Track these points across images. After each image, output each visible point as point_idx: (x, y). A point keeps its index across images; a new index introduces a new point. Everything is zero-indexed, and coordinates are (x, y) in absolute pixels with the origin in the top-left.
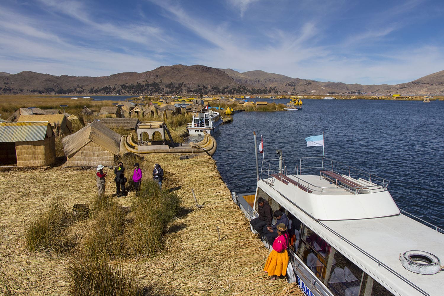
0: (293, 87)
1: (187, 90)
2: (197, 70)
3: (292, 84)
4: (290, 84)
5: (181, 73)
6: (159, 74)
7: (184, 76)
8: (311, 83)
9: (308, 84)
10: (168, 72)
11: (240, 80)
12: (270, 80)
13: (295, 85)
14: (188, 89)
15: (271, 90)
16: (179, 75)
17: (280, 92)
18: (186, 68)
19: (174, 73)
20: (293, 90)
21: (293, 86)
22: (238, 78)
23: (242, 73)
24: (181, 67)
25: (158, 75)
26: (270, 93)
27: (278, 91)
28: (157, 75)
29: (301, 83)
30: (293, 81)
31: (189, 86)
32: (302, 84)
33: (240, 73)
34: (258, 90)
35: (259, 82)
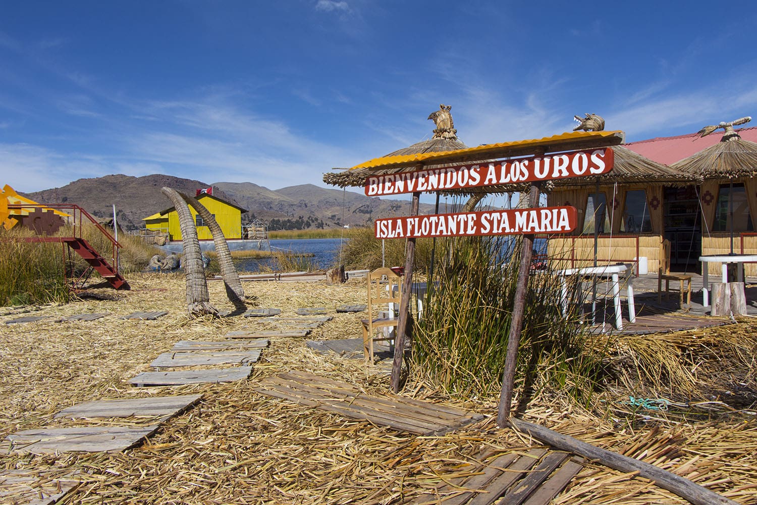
0: (368, 216)
1: (127, 226)
2: (155, 185)
3: (366, 209)
4: (362, 208)
5: (120, 191)
6: (70, 195)
7: (125, 197)
8: (400, 207)
9: (395, 209)
10: (90, 190)
11: (269, 203)
12: (327, 202)
13: (371, 211)
14: (129, 224)
15: (311, 221)
16: (115, 197)
17: (328, 225)
18: (133, 182)
19: (104, 191)
20: (367, 221)
21: (367, 212)
22: (264, 200)
23: (276, 191)
24: (120, 179)
25: (68, 197)
26: (308, 227)
27: (325, 224)
28: (66, 197)
29: (382, 207)
30: (368, 203)
31: (131, 219)
32: (384, 209)
33: (270, 191)
34: (284, 222)
35: (306, 206)
